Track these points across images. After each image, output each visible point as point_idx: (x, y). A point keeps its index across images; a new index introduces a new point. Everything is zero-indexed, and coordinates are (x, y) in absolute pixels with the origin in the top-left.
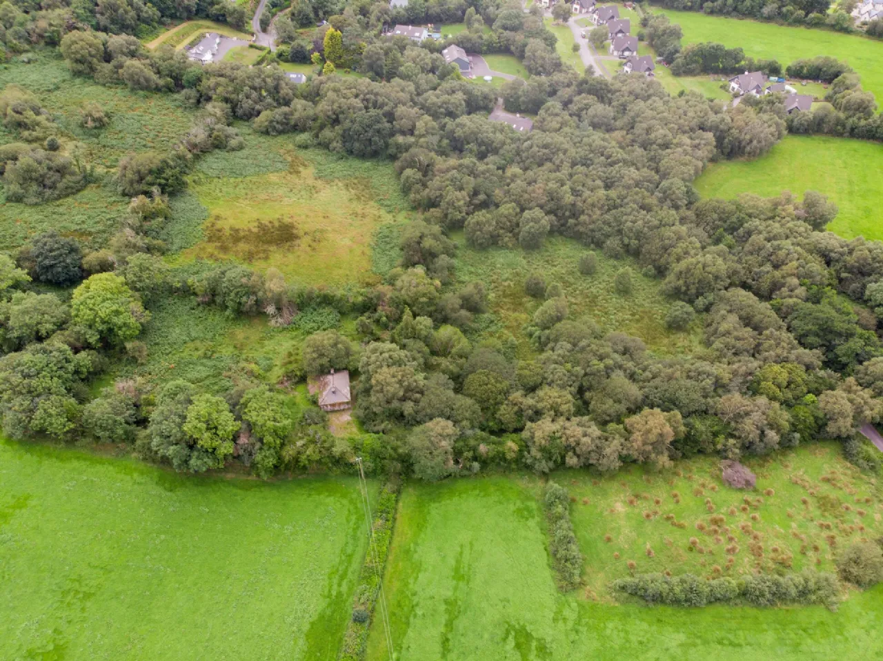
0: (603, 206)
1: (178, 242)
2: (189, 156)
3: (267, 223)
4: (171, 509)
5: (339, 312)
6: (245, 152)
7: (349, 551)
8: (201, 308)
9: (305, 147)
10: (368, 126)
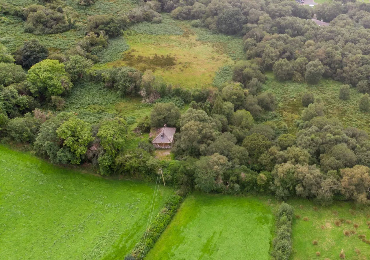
0: (359, 62)
1: (106, 58)
2: (128, 20)
3: (160, 56)
4: (40, 183)
5: (184, 101)
6: (161, 25)
7: (140, 224)
8: (105, 89)
9: (196, 26)
10: (231, 16)
